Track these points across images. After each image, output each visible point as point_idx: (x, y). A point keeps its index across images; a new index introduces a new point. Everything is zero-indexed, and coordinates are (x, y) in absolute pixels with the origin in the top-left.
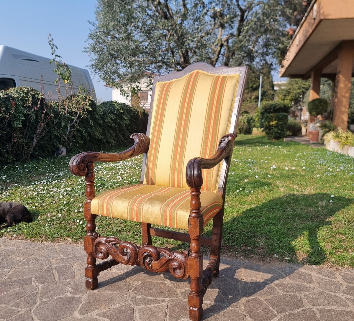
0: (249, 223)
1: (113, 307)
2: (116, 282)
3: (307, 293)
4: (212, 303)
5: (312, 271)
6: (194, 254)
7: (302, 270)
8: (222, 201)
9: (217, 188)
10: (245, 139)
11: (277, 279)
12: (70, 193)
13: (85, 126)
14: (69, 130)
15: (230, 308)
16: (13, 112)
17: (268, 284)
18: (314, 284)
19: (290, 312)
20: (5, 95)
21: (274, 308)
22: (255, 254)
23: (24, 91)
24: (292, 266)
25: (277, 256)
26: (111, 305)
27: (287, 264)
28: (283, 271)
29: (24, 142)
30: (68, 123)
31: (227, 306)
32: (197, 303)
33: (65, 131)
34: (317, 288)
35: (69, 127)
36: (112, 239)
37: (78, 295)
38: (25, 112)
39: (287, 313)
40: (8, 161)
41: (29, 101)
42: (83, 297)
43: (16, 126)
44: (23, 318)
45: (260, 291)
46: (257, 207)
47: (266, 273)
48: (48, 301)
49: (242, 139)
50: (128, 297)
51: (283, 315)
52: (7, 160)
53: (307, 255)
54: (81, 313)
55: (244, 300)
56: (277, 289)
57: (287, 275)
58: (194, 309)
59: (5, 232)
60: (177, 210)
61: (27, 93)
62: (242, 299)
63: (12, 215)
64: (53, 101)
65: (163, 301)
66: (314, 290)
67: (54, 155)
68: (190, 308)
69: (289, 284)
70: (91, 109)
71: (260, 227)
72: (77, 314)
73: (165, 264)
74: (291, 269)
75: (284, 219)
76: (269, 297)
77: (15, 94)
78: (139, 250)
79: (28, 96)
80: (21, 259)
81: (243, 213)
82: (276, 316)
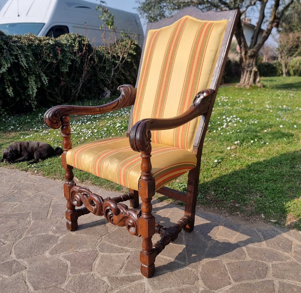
0: (248, 178)
1: (81, 251)
2: (95, 226)
3: (277, 262)
4: (172, 260)
5: (296, 237)
6: (145, 216)
7: (285, 235)
8: (195, 160)
9: (192, 147)
10: (297, 81)
11: (251, 243)
12: (95, 135)
13: (130, 69)
14: (112, 74)
15: (187, 268)
16: (60, 57)
17: (240, 247)
18: (290, 254)
19: (246, 282)
20: (53, 42)
21: (232, 275)
22: (242, 212)
23: (71, 37)
24: (277, 229)
25: (264, 217)
26: (80, 249)
27: (272, 226)
28: (262, 234)
29: (71, 85)
30: (112, 67)
31: (185, 265)
32: (146, 261)
33: (110, 74)
34: (292, 258)
35: (113, 71)
36: (84, 190)
37: (57, 235)
38: (71, 58)
39: (244, 282)
40: (58, 102)
41: (76, 47)
42: (61, 237)
43: (63, 71)
44: (4, 251)
45: (227, 254)
46: (264, 161)
47: (244, 234)
48: (32, 237)
49: (293, 82)
50: (98, 242)
51: (238, 283)
52: (56, 101)
53: (298, 219)
54: (51, 253)
55: (205, 261)
56: (247, 253)
57: (266, 238)
58: (145, 266)
59: (30, 167)
60: (130, 171)
61: (74, 40)
62: (205, 259)
63: (38, 153)
64: (100, 47)
65: (127, 251)
66: (287, 260)
67: (99, 97)
68: (141, 265)
69: (262, 249)
70: (135, 54)
71: (258, 184)
72: (47, 254)
73: (122, 220)
74: (273, 232)
75: (289, 176)
76: (233, 261)
77: (64, 40)
78: (103, 203)
79: (75, 42)
80: (31, 194)
81: (246, 167)
82: (230, 284)
